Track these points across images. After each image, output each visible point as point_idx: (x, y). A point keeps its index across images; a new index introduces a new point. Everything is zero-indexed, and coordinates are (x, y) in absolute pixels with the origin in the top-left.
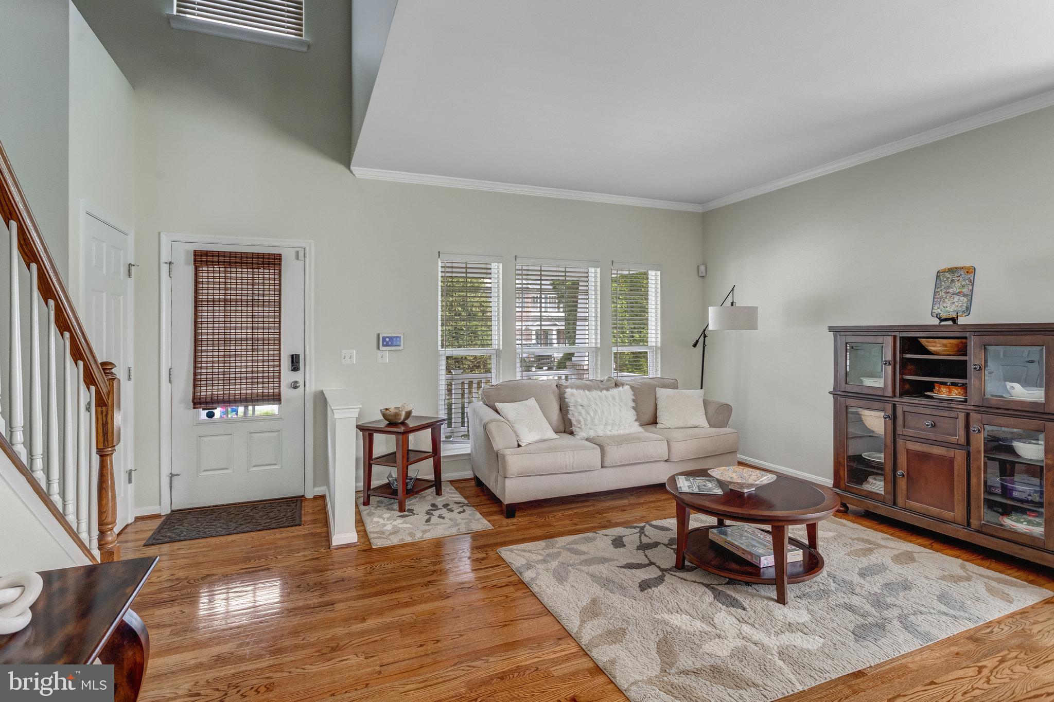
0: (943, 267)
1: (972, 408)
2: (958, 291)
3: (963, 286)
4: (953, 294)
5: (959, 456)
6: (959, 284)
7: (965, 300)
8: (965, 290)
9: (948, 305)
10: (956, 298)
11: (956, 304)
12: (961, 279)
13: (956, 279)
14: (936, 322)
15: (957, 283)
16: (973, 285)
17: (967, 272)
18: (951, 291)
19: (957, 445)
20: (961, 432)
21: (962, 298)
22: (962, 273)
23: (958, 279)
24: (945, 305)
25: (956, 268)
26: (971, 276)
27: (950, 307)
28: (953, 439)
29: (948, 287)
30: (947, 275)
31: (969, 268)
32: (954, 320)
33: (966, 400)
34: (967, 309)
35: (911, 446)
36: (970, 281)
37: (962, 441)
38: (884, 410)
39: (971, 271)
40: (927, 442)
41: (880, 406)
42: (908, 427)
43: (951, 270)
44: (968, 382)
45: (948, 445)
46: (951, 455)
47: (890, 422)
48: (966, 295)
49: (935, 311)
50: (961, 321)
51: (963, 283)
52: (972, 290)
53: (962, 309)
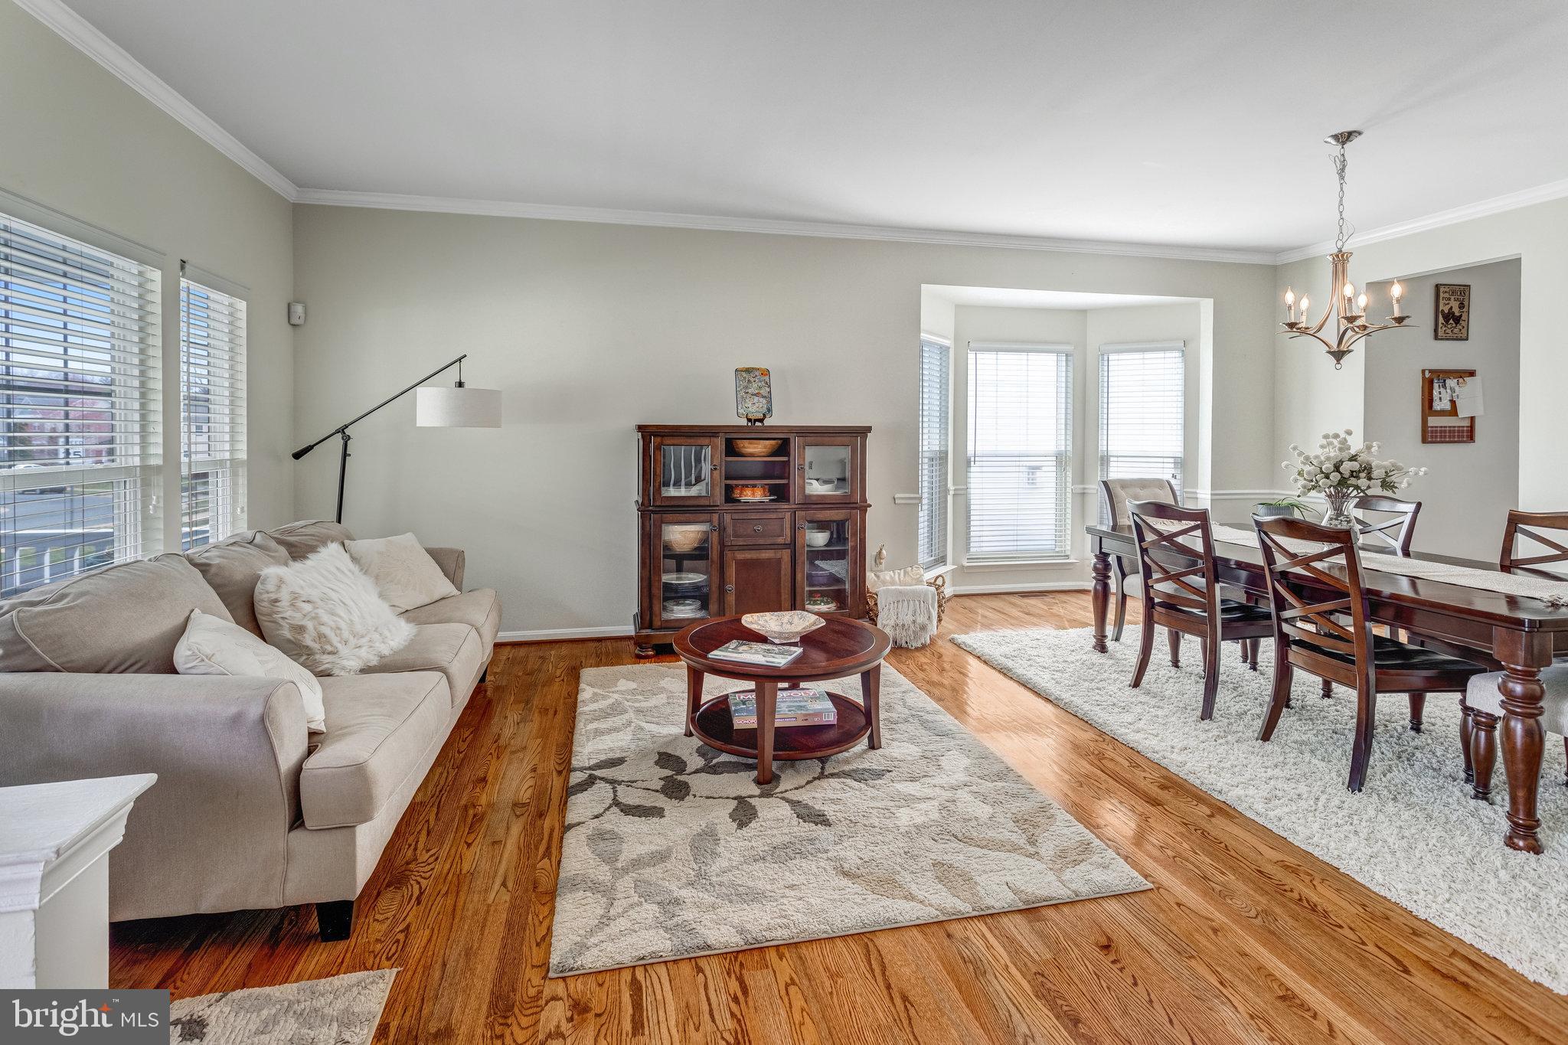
0: (741, 366)
1: (797, 506)
2: (757, 391)
3: (761, 388)
4: (752, 395)
5: (786, 555)
6: (756, 385)
7: (764, 401)
8: (763, 392)
9: (750, 405)
10: (756, 399)
11: (757, 404)
12: (757, 380)
13: (752, 380)
14: (744, 422)
15: (753, 383)
16: (769, 386)
17: (762, 374)
18: (750, 391)
19: (785, 546)
20: (788, 532)
21: (761, 400)
22: (757, 373)
23: (754, 379)
24: (746, 405)
25: (753, 368)
26: (767, 378)
27: (755, 408)
28: (780, 540)
29: (747, 387)
30: (744, 374)
31: (763, 370)
32: (761, 421)
33: (788, 500)
34: (769, 410)
35: (740, 556)
36: (767, 383)
37: (788, 541)
38: (710, 521)
39: (766, 373)
40: (756, 547)
41: (706, 516)
42: (736, 536)
43: (748, 370)
44: (791, 482)
45: (776, 547)
46: (778, 556)
47: (716, 534)
48: (763, 397)
49: (740, 411)
50: (768, 422)
51: (760, 384)
52: (770, 392)
53: (765, 410)
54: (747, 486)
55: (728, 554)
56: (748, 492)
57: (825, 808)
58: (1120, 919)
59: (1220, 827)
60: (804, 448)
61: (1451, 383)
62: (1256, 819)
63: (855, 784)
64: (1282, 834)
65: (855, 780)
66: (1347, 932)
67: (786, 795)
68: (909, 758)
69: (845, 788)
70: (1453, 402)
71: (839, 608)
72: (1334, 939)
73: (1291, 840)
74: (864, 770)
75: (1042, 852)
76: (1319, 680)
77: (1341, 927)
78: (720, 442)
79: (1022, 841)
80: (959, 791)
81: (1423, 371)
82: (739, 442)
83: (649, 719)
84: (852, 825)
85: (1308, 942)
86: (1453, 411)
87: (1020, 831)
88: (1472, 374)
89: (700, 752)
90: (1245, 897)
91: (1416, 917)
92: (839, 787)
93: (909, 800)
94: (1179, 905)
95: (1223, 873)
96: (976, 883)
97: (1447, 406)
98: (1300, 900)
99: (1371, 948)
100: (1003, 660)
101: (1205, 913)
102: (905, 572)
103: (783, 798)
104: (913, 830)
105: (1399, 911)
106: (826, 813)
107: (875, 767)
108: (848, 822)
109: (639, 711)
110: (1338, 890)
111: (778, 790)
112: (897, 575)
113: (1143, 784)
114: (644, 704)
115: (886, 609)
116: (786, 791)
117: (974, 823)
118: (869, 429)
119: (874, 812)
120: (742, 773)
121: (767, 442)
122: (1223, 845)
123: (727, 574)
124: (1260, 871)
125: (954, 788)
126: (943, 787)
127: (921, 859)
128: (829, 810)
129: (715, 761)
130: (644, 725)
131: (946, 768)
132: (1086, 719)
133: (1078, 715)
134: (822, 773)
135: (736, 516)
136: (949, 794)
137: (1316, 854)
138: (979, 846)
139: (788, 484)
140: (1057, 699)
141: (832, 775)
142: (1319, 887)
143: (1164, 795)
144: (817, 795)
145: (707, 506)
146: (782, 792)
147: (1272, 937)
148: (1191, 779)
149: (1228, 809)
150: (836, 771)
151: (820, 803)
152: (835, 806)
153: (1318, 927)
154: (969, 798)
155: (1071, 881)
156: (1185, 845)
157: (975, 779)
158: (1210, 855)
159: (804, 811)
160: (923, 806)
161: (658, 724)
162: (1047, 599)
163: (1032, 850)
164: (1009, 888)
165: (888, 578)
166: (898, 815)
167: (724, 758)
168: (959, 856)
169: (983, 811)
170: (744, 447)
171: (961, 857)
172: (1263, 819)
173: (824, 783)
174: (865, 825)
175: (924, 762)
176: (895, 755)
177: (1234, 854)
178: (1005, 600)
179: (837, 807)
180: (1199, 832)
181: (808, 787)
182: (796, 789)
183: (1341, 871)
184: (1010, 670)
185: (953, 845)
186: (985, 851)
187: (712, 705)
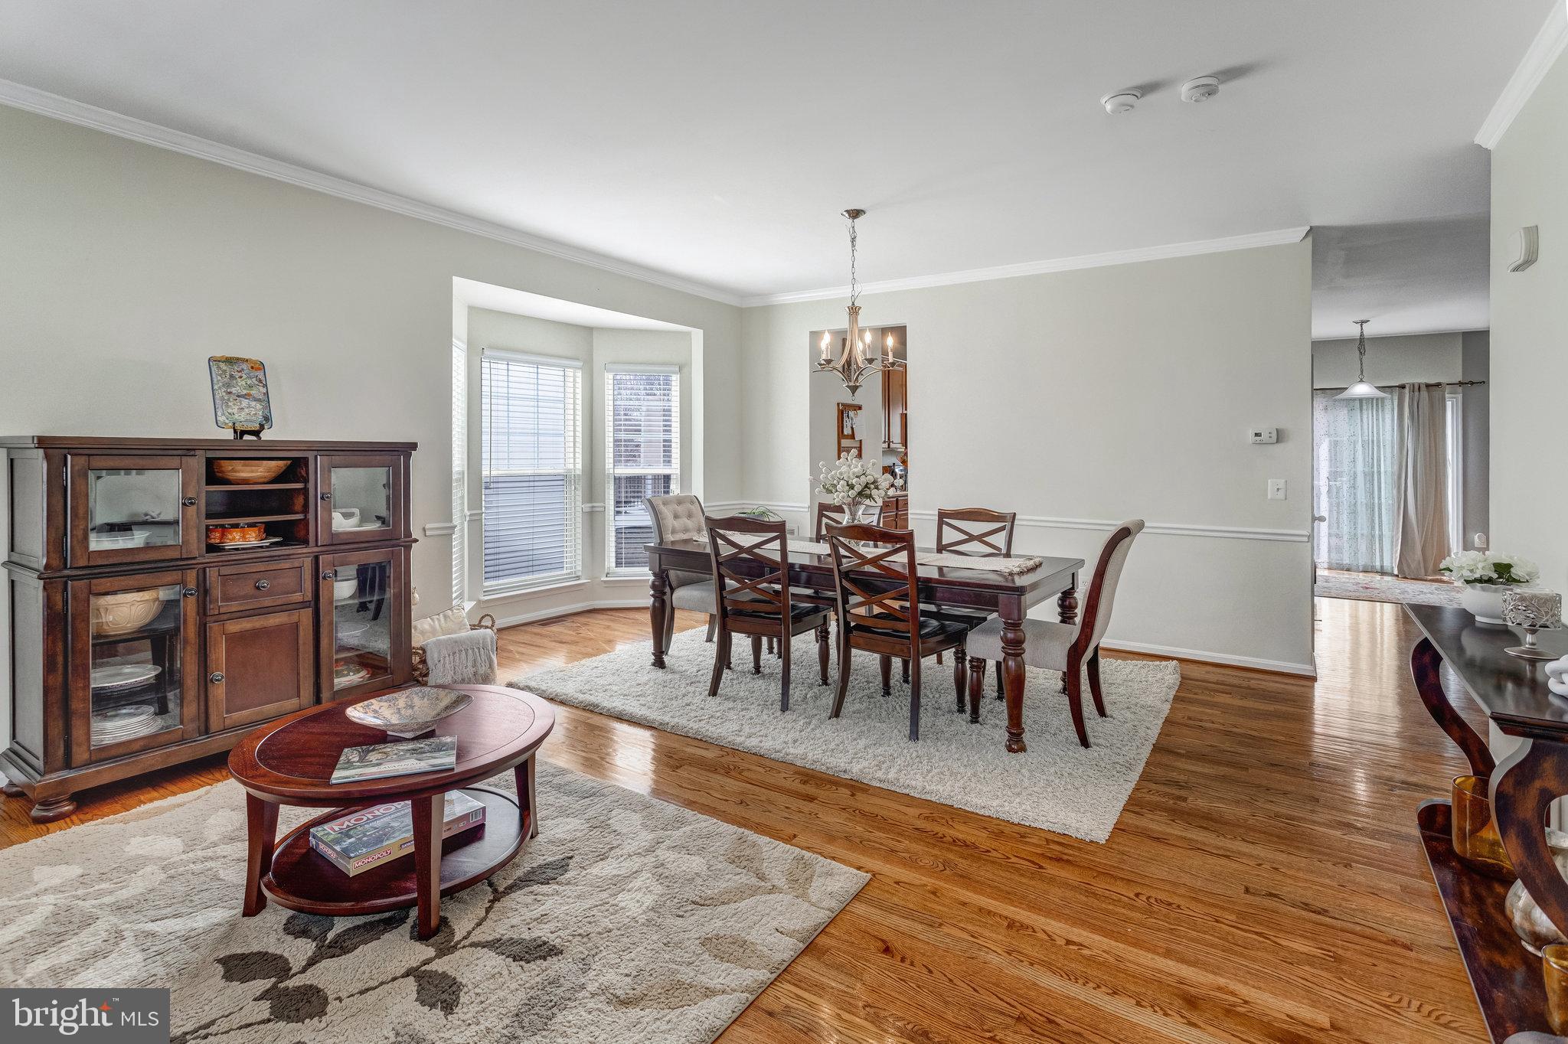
0: (218, 354)
1: (319, 549)
2: (245, 392)
3: (250, 387)
4: (238, 396)
5: (305, 618)
6: (244, 383)
7: (259, 406)
8: (256, 393)
9: (235, 411)
10: (245, 402)
11: (247, 410)
12: (244, 376)
13: (237, 375)
14: (228, 434)
15: (239, 380)
16: (265, 386)
17: (252, 368)
18: (233, 390)
19: (303, 605)
20: (308, 585)
21: (253, 404)
22: (244, 366)
23: (240, 374)
24: (230, 411)
25: (238, 359)
26: (260, 375)
27: (247, 414)
28: (297, 597)
29: (228, 385)
30: (223, 366)
31: (255, 362)
32: (256, 433)
33: (305, 542)
34: (267, 419)
35: (234, 627)
36: (260, 381)
37: (309, 596)
38: (183, 583)
39: (258, 366)
40: (263, 611)
41: (176, 576)
42: (227, 598)
43: (230, 361)
44: (311, 516)
45: (290, 607)
46: (295, 618)
47: (192, 601)
48: (259, 400)
49: (221, 419)
50: (266, 435)
51: (249, 382)
52: (267, 394)
53: (260, 418)
54: (236, 526)
55: (214, 628)
56: (236, 534)
57: (536, 934)
58: (874, 918)
59: (863, 802)
60: (330, 471)
61: (851, 414)
62: (881, 786)
63: (545, 888)
64: (904, 791)
65: (542, 884)
66: (994, 854)
67: (473, 938)
68: (579, 834)
69: (539, 897)
70: (852, 428)
71: (373, 676)
72: (993, 862)
73: (912, 794)
74: (540, 866)
75: (776, 882)
76: (877, 656)
77: (988, 851)
78: (198, 464)
79: (754, 881)
80: (658, 852)
81: (838, 404)
82: (223, 463)
83: (152, 913)
84: (585, 940)
85: (984, 873)
86: (852, 436)
87: (744, 871)
88: (860, 408)
89: (292, 929)
90: (927, 854)
91: (1012, 823)
92: (530, 899)
93: (618, 883)
94: (897, 883)
95: (899, 841)
96: (752, 943)
97: (850, 433)
98: (954, 841)
99: (1014, 860)
100: (581, 697)
101: (918, 882)
102: (445, 617)
103: (474, 945)
104: (652, 914)
105: (1003, 824)
106: (544, 939)
107: (551, 859)
108: (579, 938)
109: (120, 908)
110: (965, 823)
111: (457, 938)
112: (439, 622)
113: (788, 784)
114: (124, 894)
115: (440, 666)
116: (469, 933)
117: (699, 881)
118: (414, 446)
119: (595, 911)
120: (387, 936)
121: (274, 463)
122: (879, 817)
123: (212, 656)
124: (916, 829)
125: (650, 850)
126: (639, 853)
127: (687, 943)
128: (542, 932)
129: (331, 936)
130: (151, 927)
131: (624, 831)
132: (699, 737)
133: (690, 735)
134: (495, 891)
135: (225, 571)
136: (650, 859)
137: (933, 799)
138: (723, 903)
139: (306, 521)
140: (661, 724)
141: (511, 889)
142: (954, 825)
143: (810, 790)
144: (514, 922)
145: (177, 560)
146: (465, 938)
147: (965, 880)
148: (818, 767)
149: (856, 784)
150: (510, 882)
151: (524, 929)
152: (546, 926)
153: (980, 858)
154: (671, 856)
155: (820, 901)
156: (858, 828)
157: (661, 833)
158: (879, 829)
159: (516, 949)
160: (637, 883)
161: (175, 916)
162: (568, 623)
163: (769, 885)
164: (781, 933)
165: (427, 627)
166: (622, 904)
167: (341, 925)
168: (716, 923)
169: (696, 864)
170: (233, 470)
171: (719, 923)
172: (886, 784)
173: (507, 902)
174: (600, 933)
175: (596, 833)
176: (562, 836)
177: (892, 822)
178: (526, 632)
179: (552, 926)
180: (857, 812)
181: (491, 915)
182: (479, 924)
183: (955, 806)
184: (597, 706)
185: (703, 913)
186: (733, 906)
187: (287, 847)
